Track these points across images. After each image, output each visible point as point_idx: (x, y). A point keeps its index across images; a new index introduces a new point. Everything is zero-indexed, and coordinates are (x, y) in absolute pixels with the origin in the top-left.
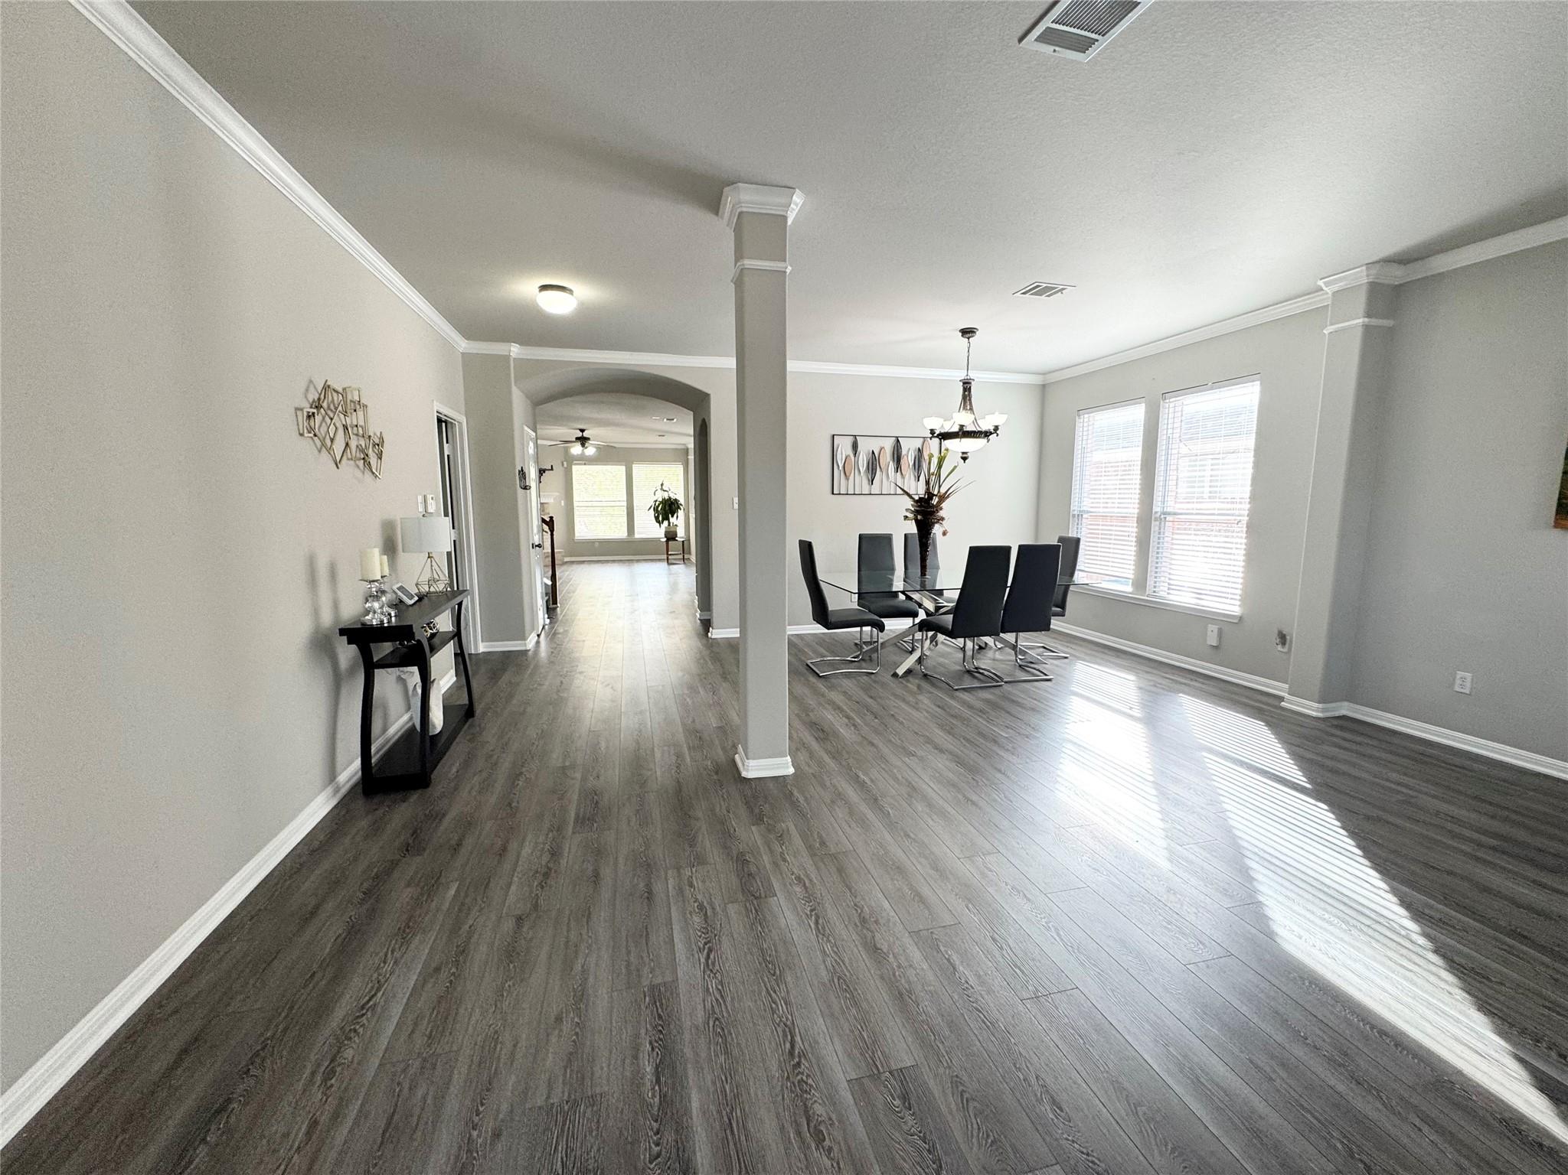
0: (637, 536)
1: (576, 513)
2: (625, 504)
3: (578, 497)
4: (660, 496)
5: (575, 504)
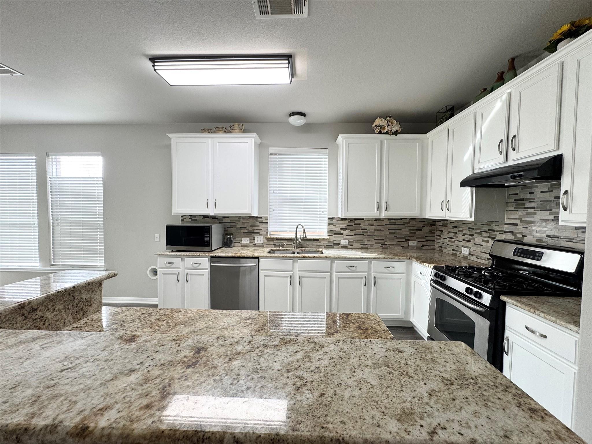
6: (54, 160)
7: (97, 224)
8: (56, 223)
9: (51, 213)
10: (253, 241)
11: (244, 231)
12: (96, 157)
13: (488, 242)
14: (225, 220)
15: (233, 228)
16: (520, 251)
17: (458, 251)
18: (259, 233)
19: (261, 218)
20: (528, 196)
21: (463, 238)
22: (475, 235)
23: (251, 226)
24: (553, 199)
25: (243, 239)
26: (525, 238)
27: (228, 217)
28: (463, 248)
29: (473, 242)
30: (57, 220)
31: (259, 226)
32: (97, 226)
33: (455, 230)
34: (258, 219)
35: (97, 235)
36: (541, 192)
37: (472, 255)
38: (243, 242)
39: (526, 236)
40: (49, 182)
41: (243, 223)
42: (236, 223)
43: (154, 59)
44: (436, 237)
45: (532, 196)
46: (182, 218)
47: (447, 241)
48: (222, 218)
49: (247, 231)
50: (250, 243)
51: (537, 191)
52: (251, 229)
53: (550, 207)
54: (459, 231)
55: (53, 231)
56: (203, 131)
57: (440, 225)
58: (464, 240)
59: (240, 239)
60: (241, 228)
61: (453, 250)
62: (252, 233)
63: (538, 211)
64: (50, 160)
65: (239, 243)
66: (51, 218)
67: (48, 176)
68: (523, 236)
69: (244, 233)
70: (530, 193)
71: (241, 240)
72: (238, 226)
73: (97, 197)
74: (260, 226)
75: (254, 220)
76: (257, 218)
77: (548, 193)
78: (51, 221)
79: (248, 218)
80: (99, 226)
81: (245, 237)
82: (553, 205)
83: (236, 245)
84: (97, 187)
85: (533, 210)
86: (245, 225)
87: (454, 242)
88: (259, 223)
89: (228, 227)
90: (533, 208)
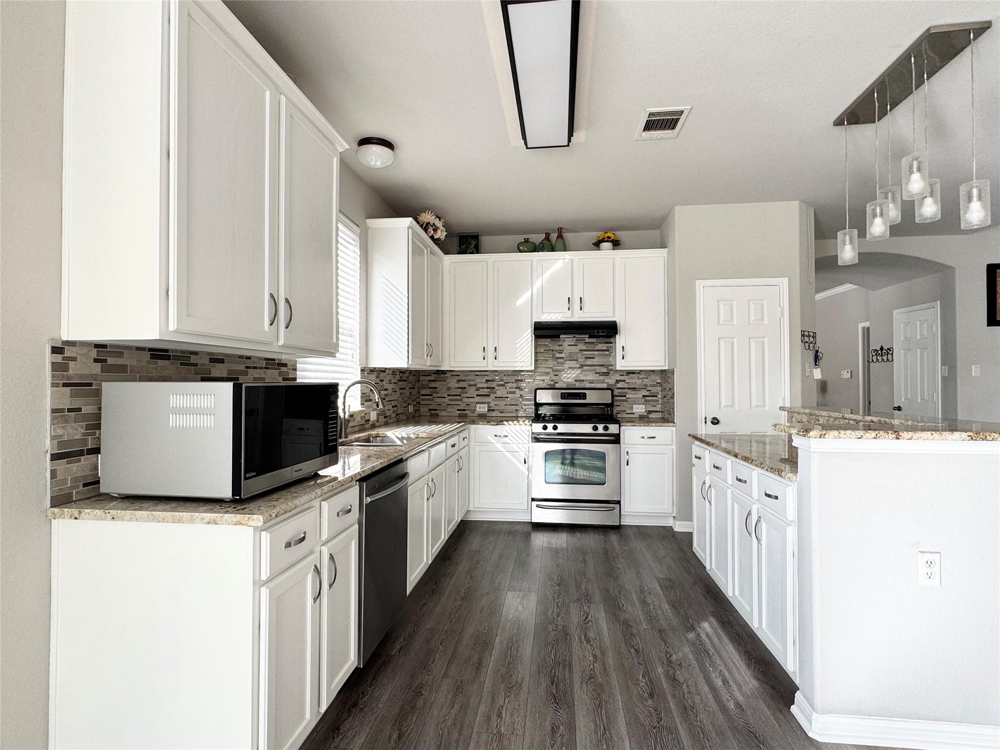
13: (514, 393)
16: (566, 395)
17: (468, 410)
19: (286, 365)
20: (558, 348)
21: (477, 392)
22: (496, 388)
24: (578, 351)
26: (556, 384)
28: (478, 405)
29: (493, 396)
33: (462, 384)
36: (569, 345)
37: (493, 410)
39: (557, 383)
44: (421, 397)
45: (561, 348)
46: (58, 358)
47: (446, 400)
51: (565, 344)
53: (576, 358)
54: (469, 385)
57: (429, 381)
58: (477, 395)
61: (458, 410)
63: (567, 360)
68: (555, 383)
70: (559, 345)
75: (274, 372)
76: (279, 365)
77: (574, 347)
82: (578, 356)
85: (562, 360)
87: (462, 400)
88: (283, 379)
90: (562, 358)
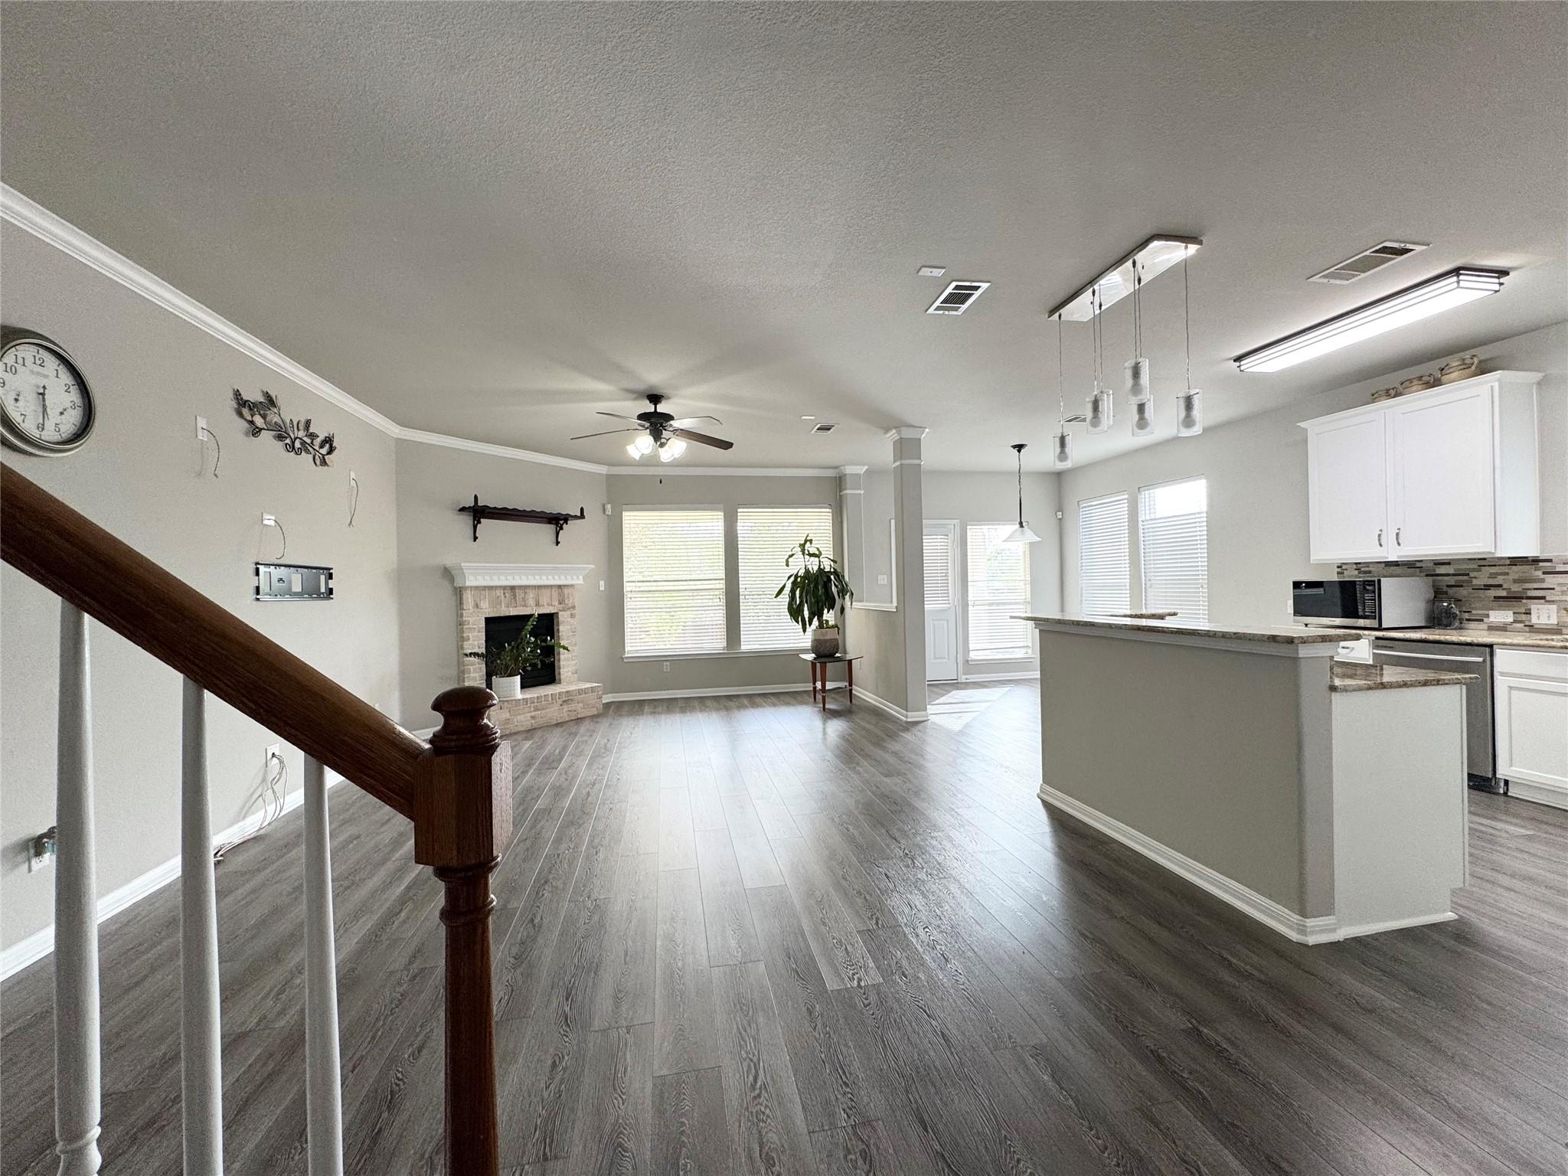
0: (745, 647)
1: (628, 604)
2: (722, 585)
3: (631, 572)
4: (800, 565)
5: (627, 587)
6: (1147, 496)
7: (1198, 584)
8: (1148, 585)
9: (1143, 570)
10: (1524, 617)
11: (1493, 593)
12: (1198, 482)
14: (1442, 570)
15: (1462, 586)
18: (1543, 598)
19: (1550, 561)
23: (1515, 581)
25: (1491, 613)
27: (1448, 563)
30: (1150, 580)
31: (1543, 581)
32: (1198, 588)
34: (1541, 564)
35: (1199, 601)
38: (1492, 619)
40: (1142, 527)
41: (1493, 576)
42: (1472, 575)
43: (1238, 359)
46: (1339, 570)
48: (1432, 565)
49: (1504, 594)
50: (1515, 621)
52: (1516, 588)
55: (1145, 592)
56: (1374, 398)
59: (1486, 612)
60: (1488, 587)
62: (1522, 598)
64: (1143, 496)
65: (1482, 620)
66: (1144, 578)
67: (1140, 519)
69: (1495, 597)
71: (1488, 616)
72: (1475, 582)
73: (1199, 542)
74: (1547, 580)
75: (1526, 568)
76: (1536, 561)
78: (1144, 582)
79: (1508, 562)
80: (1202, 587)
81: (1500, 608)
83: (1473, 625)
84: (1200, 527)
86: (1499, 580)
88: (1544, 573)
89: (1448, 586)
